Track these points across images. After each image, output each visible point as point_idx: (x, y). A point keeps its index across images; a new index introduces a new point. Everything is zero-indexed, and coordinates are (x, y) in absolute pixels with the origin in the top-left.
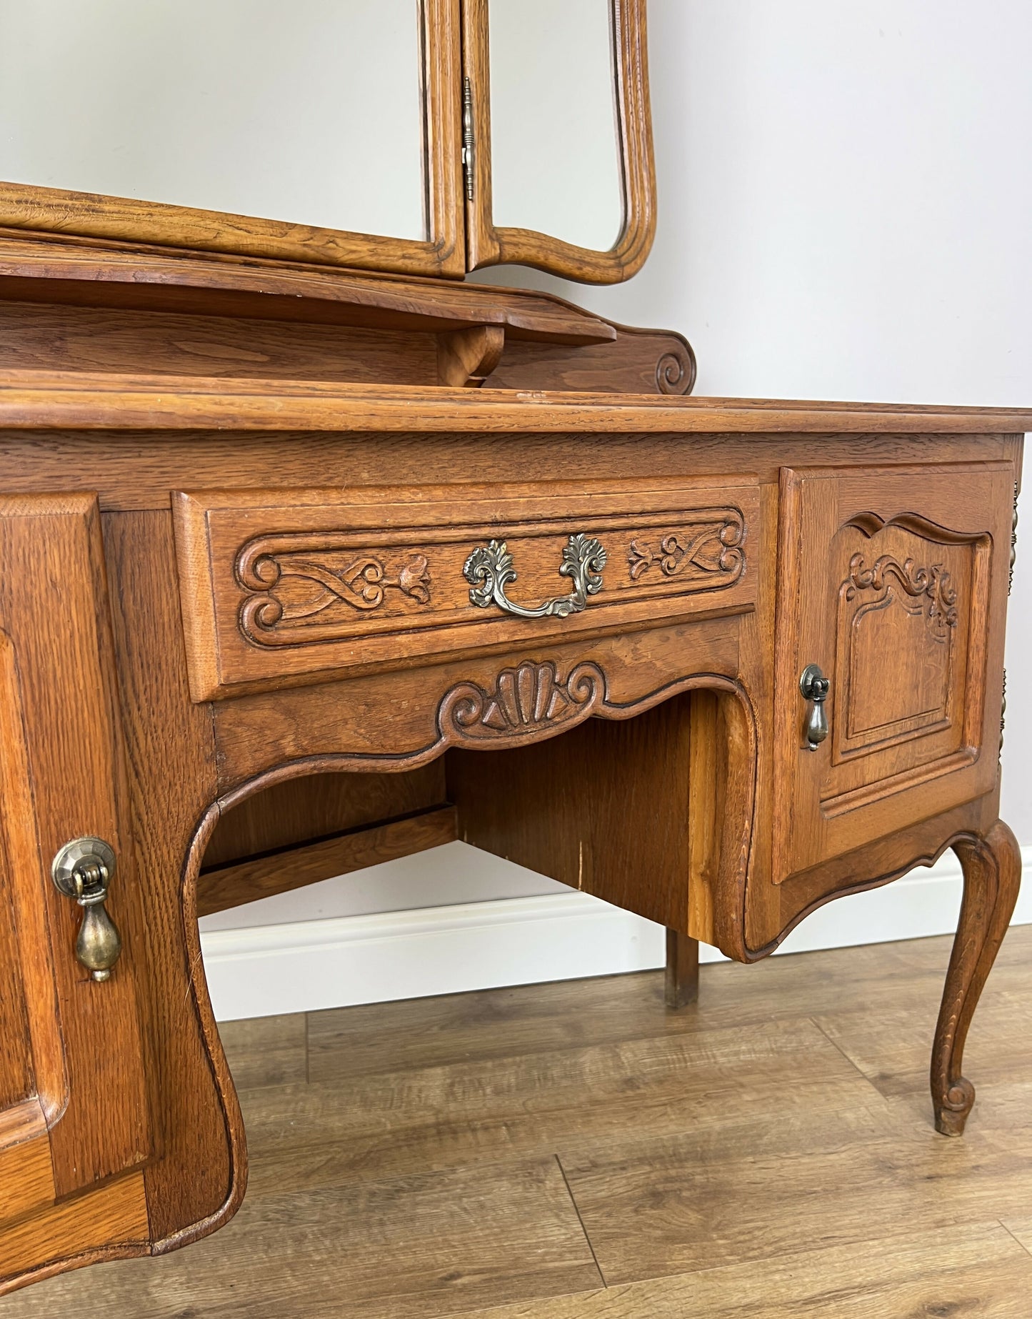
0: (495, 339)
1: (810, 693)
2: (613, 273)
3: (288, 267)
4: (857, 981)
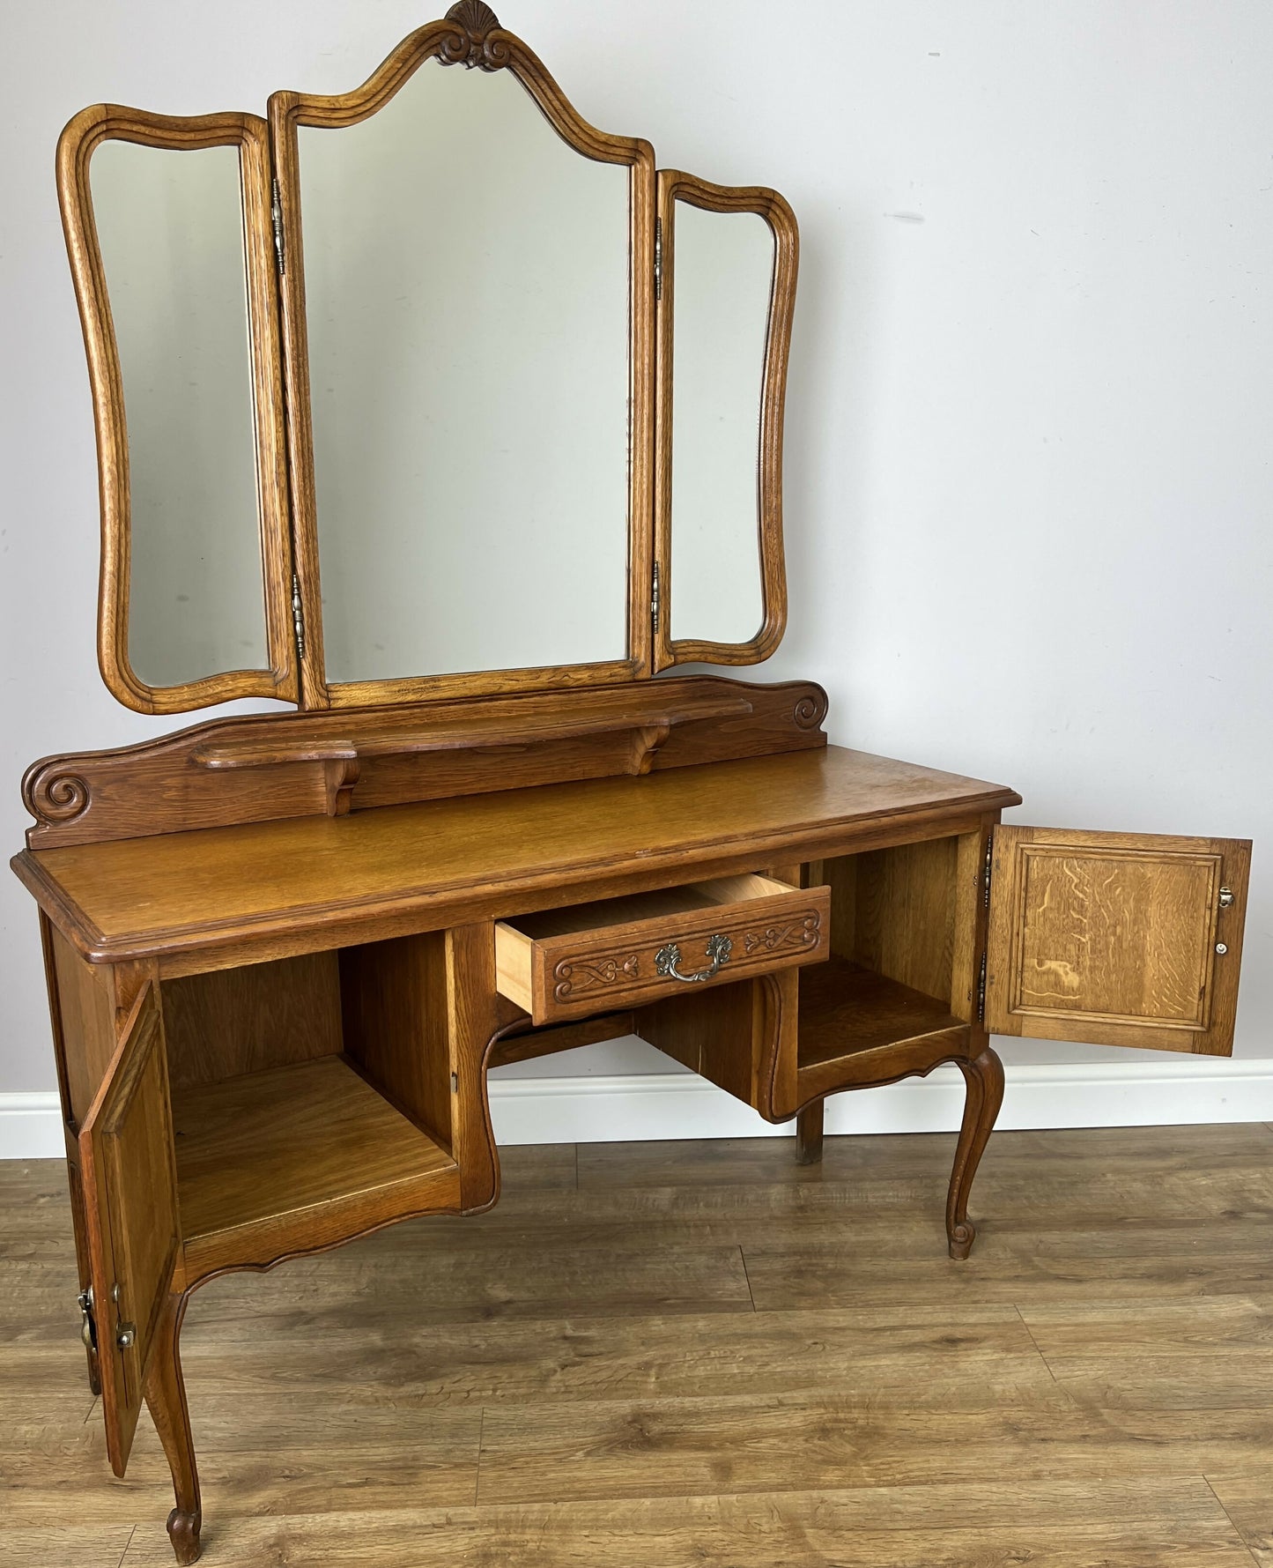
2: (755, 657)
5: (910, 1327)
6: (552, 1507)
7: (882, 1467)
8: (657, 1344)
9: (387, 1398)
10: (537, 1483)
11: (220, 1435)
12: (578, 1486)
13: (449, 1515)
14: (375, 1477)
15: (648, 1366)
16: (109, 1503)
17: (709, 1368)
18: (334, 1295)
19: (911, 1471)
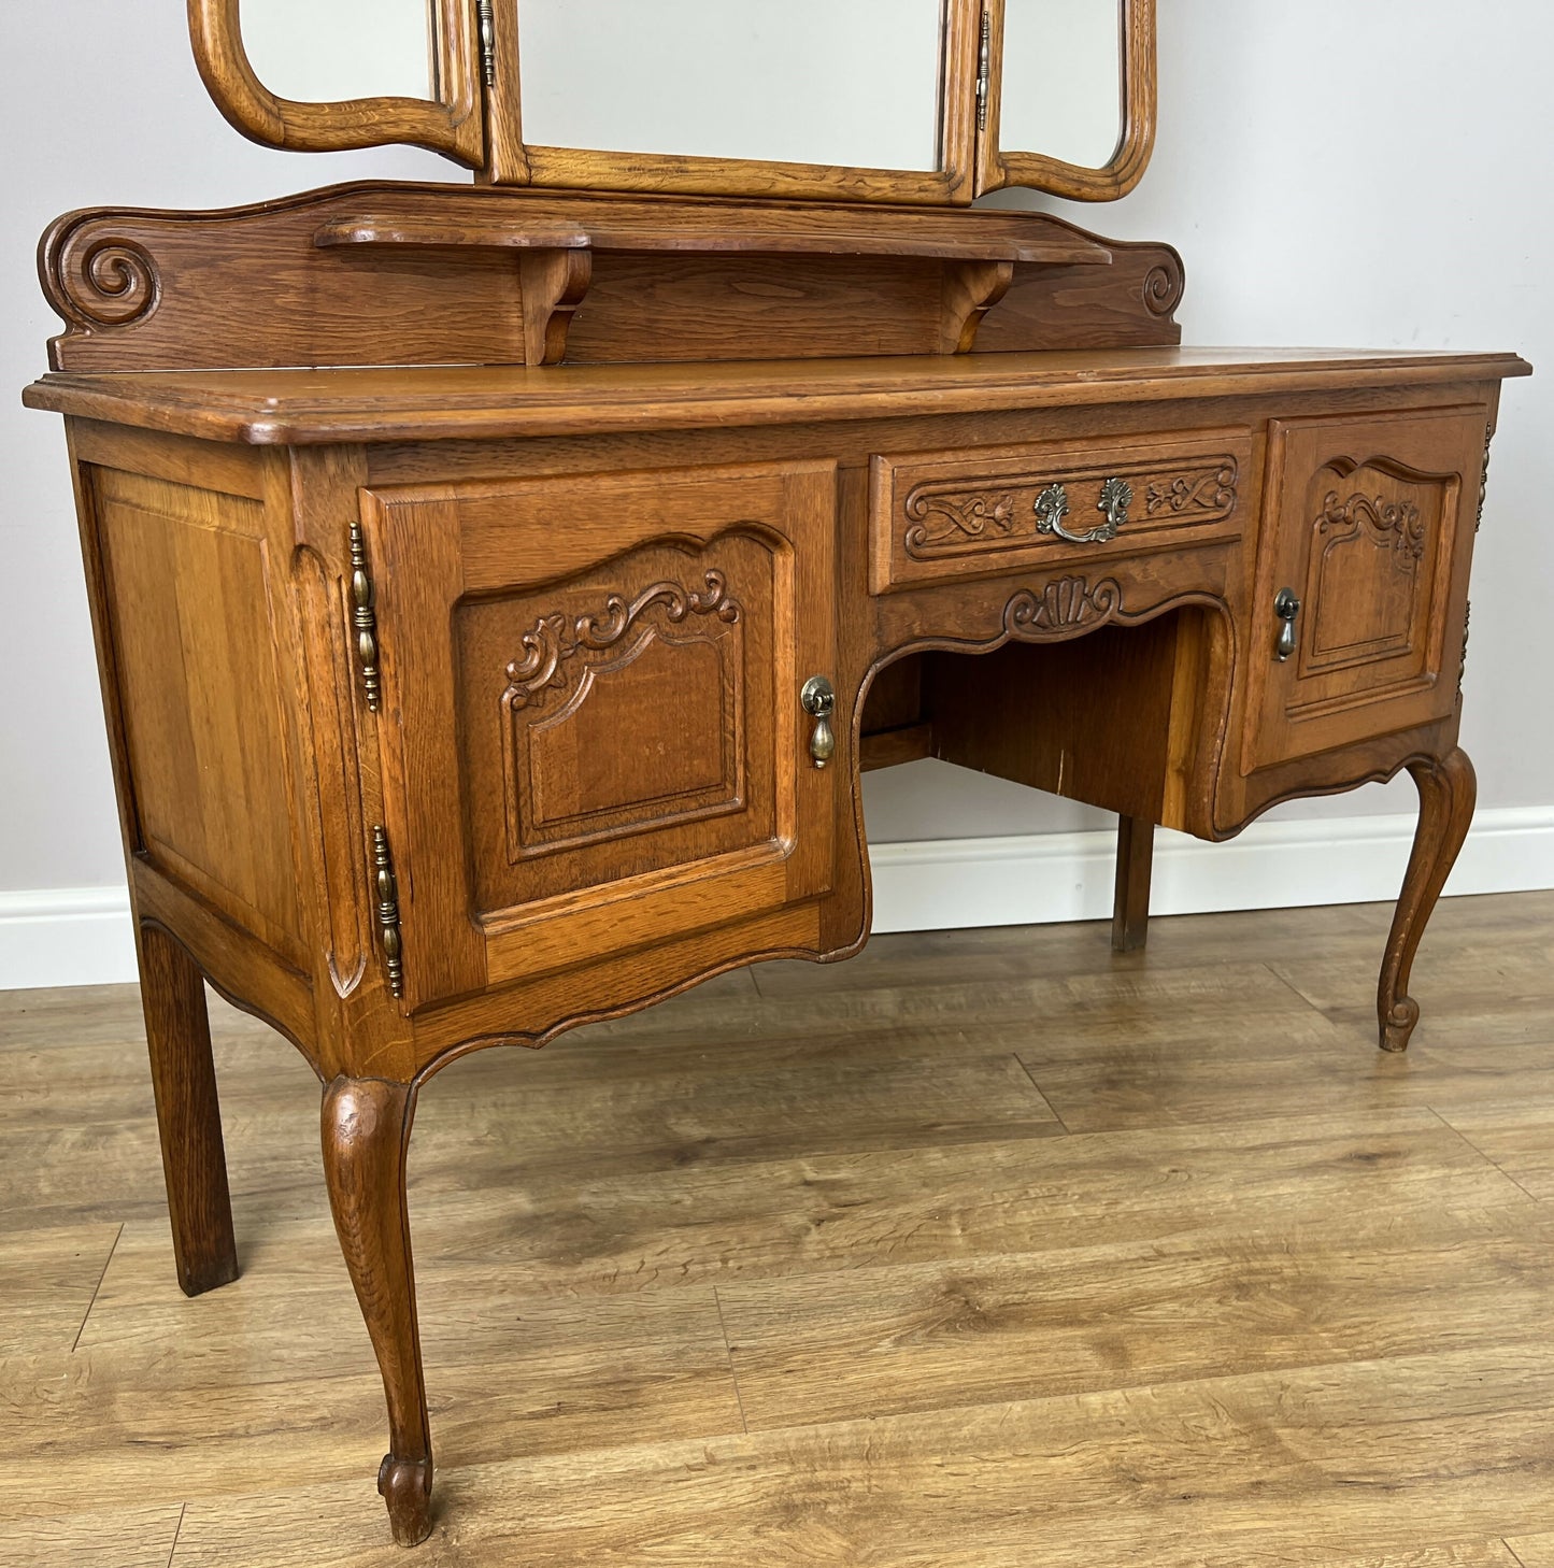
0: (1005, 273)
1: (1283, 612)
2: (1110, 191)
3: (823, 208)
4: (1314, 935)
5: (1298, 1143)
6: (870, 1425)
7: (1348, 1332)
8: (947, 1184)
9: (560, 1283)
10: (833, 1391)
11: (301, 1354)
12: (898, 1390)
13: (708, 1450)
14: (573, 1399)
15: (942, 1214)
16: (132, 1472)
17: (1034, 1212)
18: (440, 1146)
19: (1395, 1334)
